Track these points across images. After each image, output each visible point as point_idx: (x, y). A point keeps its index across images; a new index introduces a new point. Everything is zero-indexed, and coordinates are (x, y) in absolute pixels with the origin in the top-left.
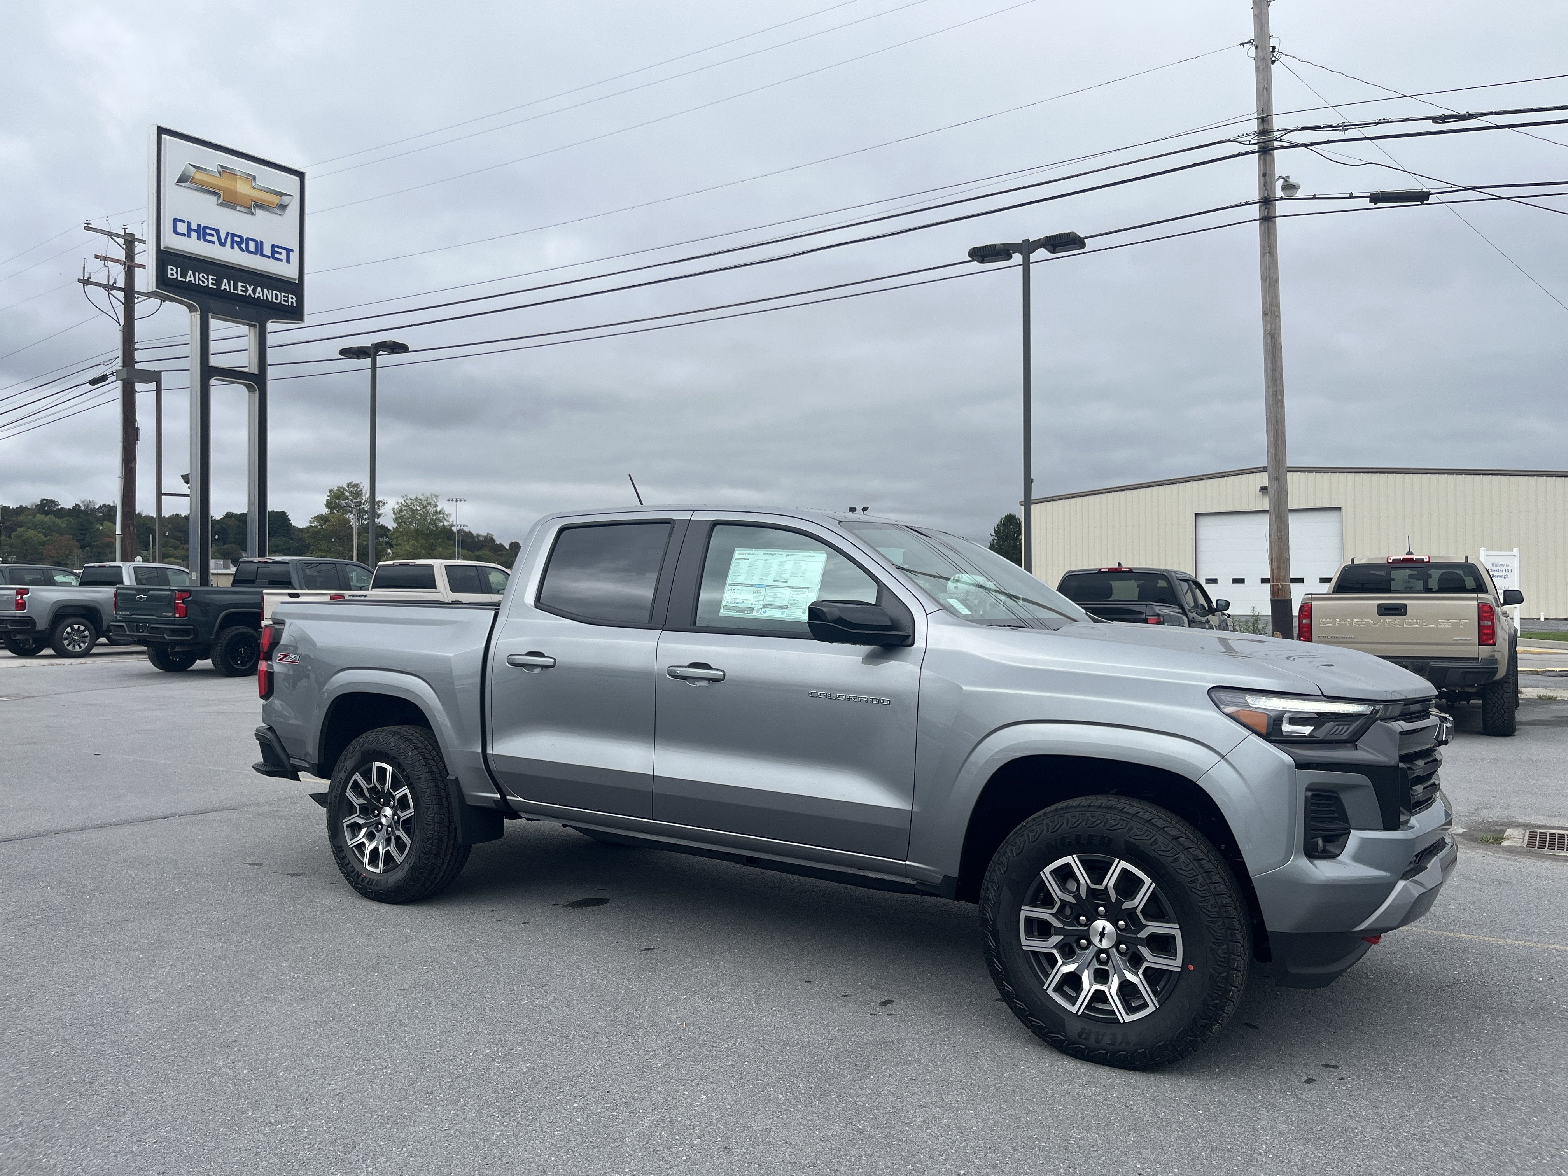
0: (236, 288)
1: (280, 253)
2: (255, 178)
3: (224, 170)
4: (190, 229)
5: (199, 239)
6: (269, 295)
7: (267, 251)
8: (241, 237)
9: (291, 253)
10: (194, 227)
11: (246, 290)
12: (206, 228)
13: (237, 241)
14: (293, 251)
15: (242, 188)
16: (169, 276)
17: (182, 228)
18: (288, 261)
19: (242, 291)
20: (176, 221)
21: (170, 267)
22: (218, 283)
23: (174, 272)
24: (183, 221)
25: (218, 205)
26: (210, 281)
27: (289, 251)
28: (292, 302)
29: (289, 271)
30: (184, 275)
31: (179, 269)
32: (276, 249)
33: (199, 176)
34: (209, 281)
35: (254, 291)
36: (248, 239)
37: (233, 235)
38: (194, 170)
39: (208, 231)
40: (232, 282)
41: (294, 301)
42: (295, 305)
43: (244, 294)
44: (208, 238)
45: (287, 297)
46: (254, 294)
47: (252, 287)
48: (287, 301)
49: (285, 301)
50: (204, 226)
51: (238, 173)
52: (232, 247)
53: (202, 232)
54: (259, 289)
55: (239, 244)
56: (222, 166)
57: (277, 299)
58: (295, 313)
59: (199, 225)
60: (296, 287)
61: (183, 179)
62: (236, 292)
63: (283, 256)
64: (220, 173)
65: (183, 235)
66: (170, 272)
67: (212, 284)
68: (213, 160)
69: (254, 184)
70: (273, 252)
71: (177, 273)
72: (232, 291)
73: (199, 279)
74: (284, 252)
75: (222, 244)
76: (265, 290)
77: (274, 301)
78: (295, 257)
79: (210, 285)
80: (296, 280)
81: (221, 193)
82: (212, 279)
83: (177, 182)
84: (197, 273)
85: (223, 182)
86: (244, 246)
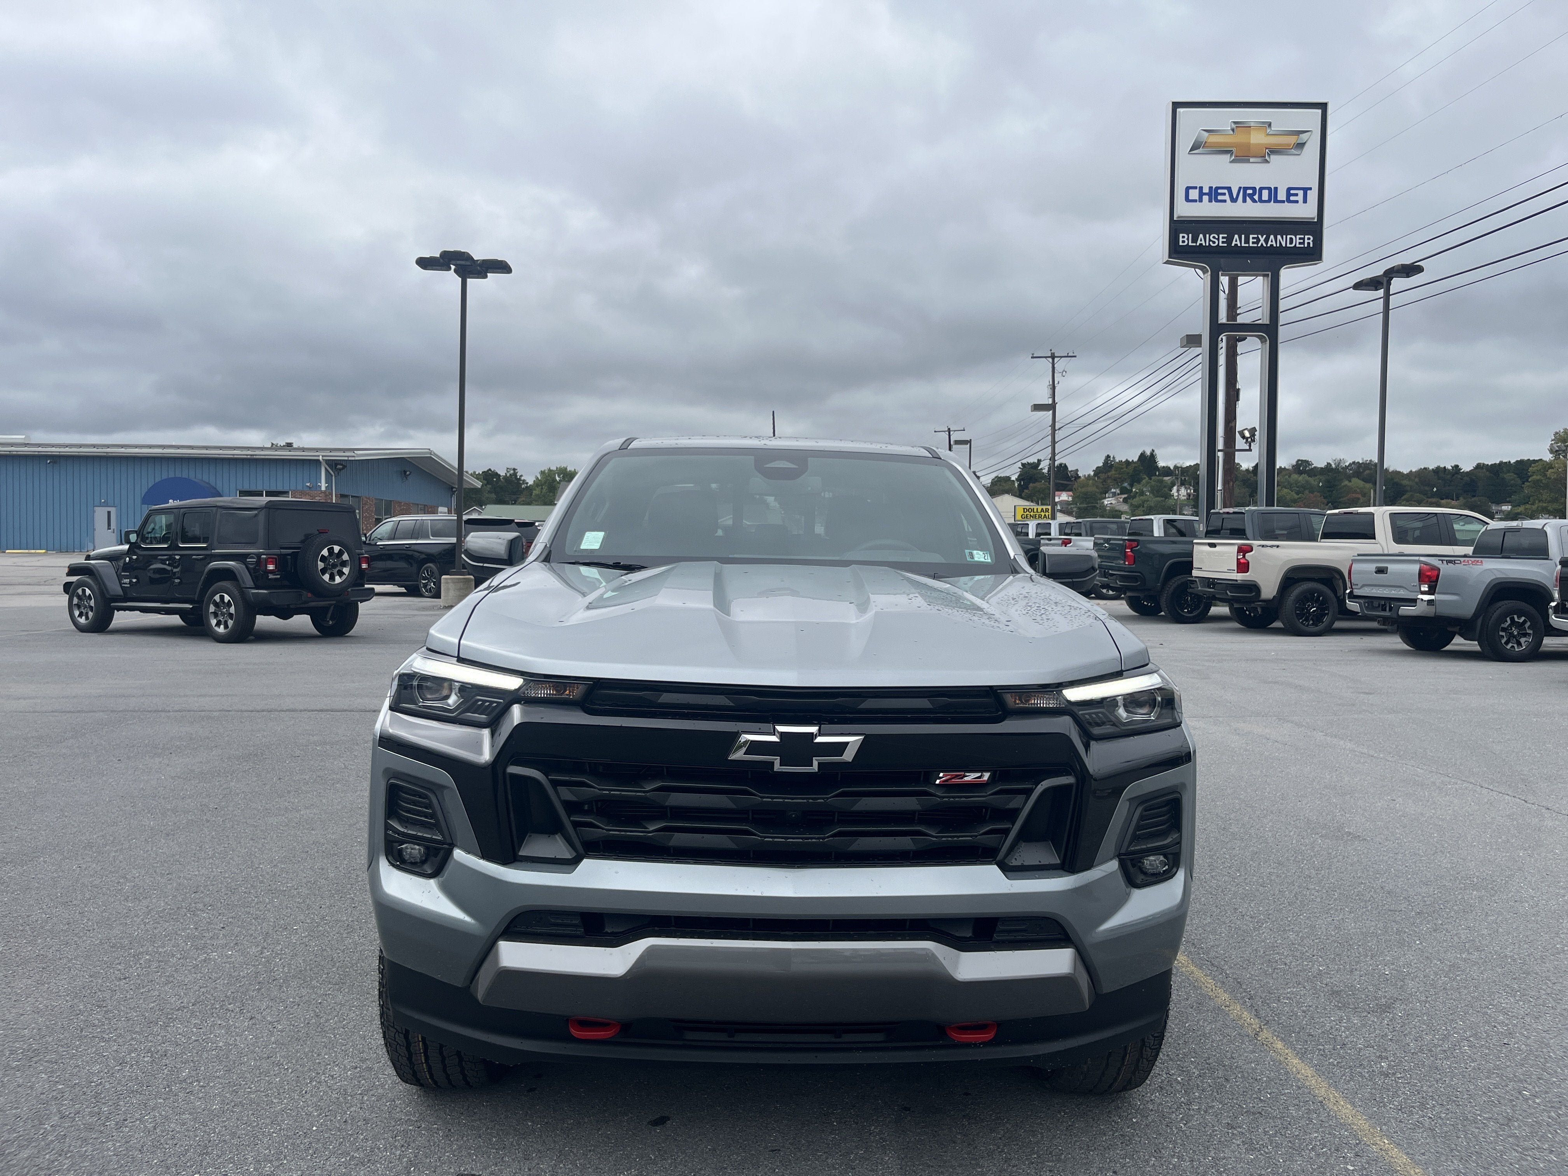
0: (1247, 241)
1: (1296, 195)
2: (1270, 125)
3: (1238, 126)
4: (1201, 194)
5: (1210, 201)
6: (1283, 241)
7: (1282, 196)
8: (1254, 189)
9: (1308, 191)
10: (1206, 190)
11: (1259, 240)
12: (1217, 188)
13: (1250, 193)
14: (1310, 189)
15: (1257, 138)
16: (1181, 244)
17: (1194, 194)
18: (1305, 201)
19: (1253, 243)
20: (1188, 189)
21: (1181, 235)
22: (1229, 240)
23: (1185, 239)
24: (1195, 188)
25: (1230, 162)
26: (1221, 240)
27: (1306, 190)
28: (1309, 243)
29: (1306, 211)
30: (1195, 240)
31: (1190, 235)
32: (1292, 192)
33: (1213, 139)
34: (1219, 240)
35: (1266, 241)
36: (1261, 189)
37: (1246, 189)
38: (1206, 134)
39: (1220, 191)
40: (1243, 236)
41: (1310, 241)
42: (1311, 246)
43: (1256, 245)
44: (1220, 198)
45: (1304, 239)
46: (1267, 244)
47: (1265, 236)
48: (1304, 243)
49: (1300, 243)
50: (1216, 187)
51: (1252, 124)
52: (1244, 201)
53: (1214, 194)
54: (1272, 237)
55: (1251, 197)
56: (1235, 123)
57: (1291, 242)
58: (1313, 254)
59: (1211, 188)
60: (1315, 228)
61: (1195, 147)
62: (1247, 245)
63: (1300, 198)
64: (1233, 130)
65: (1195, 201)
66: (1181, 239)
67: (1223, 242)
68: (1224, 119)
69: (1268, 131)
70: (1289, 194)
71: (1188, 239)
72: (1243, 245)
73: (1210, 240)
74: (1301, 193)
75: (1234, 200)
76: (1279, 237)
77: (1288, 245)
78: (1313, 196)
79: (1221, 244)
80: (1314, 218)
81: (1234, 149)
82: (1223, 238)
83: (1190, 151)
84: (1208, 235)
85: (1239, 138)
86: (1256, 197)
